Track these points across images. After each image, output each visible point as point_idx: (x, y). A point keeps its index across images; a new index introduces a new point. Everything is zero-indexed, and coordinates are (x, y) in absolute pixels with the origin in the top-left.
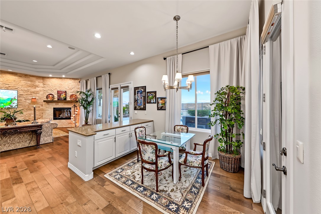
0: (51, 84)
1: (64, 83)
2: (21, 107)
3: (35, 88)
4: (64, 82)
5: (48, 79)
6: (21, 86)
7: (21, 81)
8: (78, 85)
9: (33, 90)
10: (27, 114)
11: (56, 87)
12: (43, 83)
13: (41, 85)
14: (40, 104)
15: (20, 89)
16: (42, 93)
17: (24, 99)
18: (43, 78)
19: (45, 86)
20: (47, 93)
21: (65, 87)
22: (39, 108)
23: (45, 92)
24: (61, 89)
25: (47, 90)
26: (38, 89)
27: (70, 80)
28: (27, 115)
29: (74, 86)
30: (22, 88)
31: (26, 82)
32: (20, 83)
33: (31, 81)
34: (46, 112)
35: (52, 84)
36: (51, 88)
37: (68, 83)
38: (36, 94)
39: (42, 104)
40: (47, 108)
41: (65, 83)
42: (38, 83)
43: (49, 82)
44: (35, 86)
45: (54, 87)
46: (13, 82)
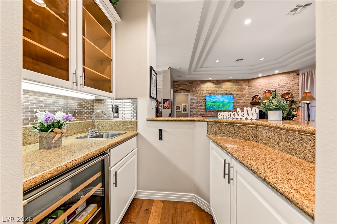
0: (256, 85)
1: (272, 81)
3: (243, 91)
4: (273, 79)
5: (254, 81)
6: (233, 91)
7: (234, 86)
8: (294, 79)
9: (241, 93)
11: (262, 88)
12: (248, 85)
13: (247, 87)
16: (248, 95)
17: (235, 102)
18: (249, 81)
19: (251, 88)
20: (252, 95)
21: (274, 86)
23: (250, 94)
24: (268, 88)
25: (252, 92)
26: (245, 92)
27: (282, 75)
29: (287, 82)
31: (237, 87)
32: (233, 88)
33: (240, 85)
35: (258, 85)
36: (257, 90)
37: (278, 80)
38: (243, 97)
41: (274, 81)
42: (245, 86)
43: (254, 84)
44: (243, 90)
45: (260, 88)
46: (229, 88)
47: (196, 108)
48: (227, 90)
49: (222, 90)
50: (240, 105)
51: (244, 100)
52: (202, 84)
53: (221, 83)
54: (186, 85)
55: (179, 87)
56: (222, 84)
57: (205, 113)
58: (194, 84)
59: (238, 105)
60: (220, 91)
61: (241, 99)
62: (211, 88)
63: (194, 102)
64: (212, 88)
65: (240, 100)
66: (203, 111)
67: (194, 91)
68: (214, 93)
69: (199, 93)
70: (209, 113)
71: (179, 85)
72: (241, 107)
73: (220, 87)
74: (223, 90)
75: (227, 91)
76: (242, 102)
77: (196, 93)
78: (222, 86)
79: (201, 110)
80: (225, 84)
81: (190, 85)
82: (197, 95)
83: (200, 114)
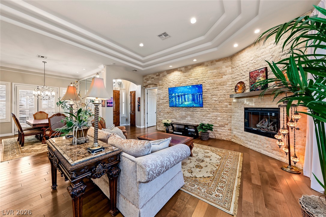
0: (240, 64)
2: (208, 106)
3: (222, 77)
5: (237, 57)
6: (207, 79)
7: (207, 71)
9: (219, 80)
10: (213, 116)
11: (248, 67)
12: (231, 66)
13: (229, 70)
14: (227, 102)
15: (207, 83)
16: (230, 83)
17: (210, 95)
18: (232, 57)
19: (234, 69)
20: (235, 82)
22: (227, 109)
23: (234, 80)
24: (256, 66)
25: (236, 76)
26: (225, 78)
28: (213, 118)
30: (209, 81)
31: (212, 71)
32: (207, 75)
33: (217, 68)
34: (235, 114)
35: (243, 63)
36: (241, 72)
38: (223, 86)
39: (230, 101)
40: (237, 109)
41: (263, 50)
42: (225, 68)
43: (238, 62)
44: (221, 75)
45: (245, 68)
46: (201, 75)
47: (162, 104)
48: (198, 78)
49: (191, 79)
50: (217, 99)
51: (224, 91)
52: (168, 75)
53: (190, 69)
54: (153, 78)
55: (148, 82)
56: (192, 70)
57: (172, 111)
58: (161, 75)
59: (215, 99)
60: (190, 81)
61: (219, 89)
62: (178, 79)
63: (161, 97)
64: (180, 78)
65: (218, 92)
66: (169, 109)
67: (160, 84)
68: (182, 84)
69: (165, 86)
70: (176, 111)
71: (147, 80)
72: (219, 102)
73: (190, 75)
74: (193, 78)
75: (199, 80)
76: (221, 95)
77: (162, 86)
78: (191, 73)
79: (167, 107)
80: (194, 70)
81: (157, 77)
82: (163, 88)
83: (166, 112)
